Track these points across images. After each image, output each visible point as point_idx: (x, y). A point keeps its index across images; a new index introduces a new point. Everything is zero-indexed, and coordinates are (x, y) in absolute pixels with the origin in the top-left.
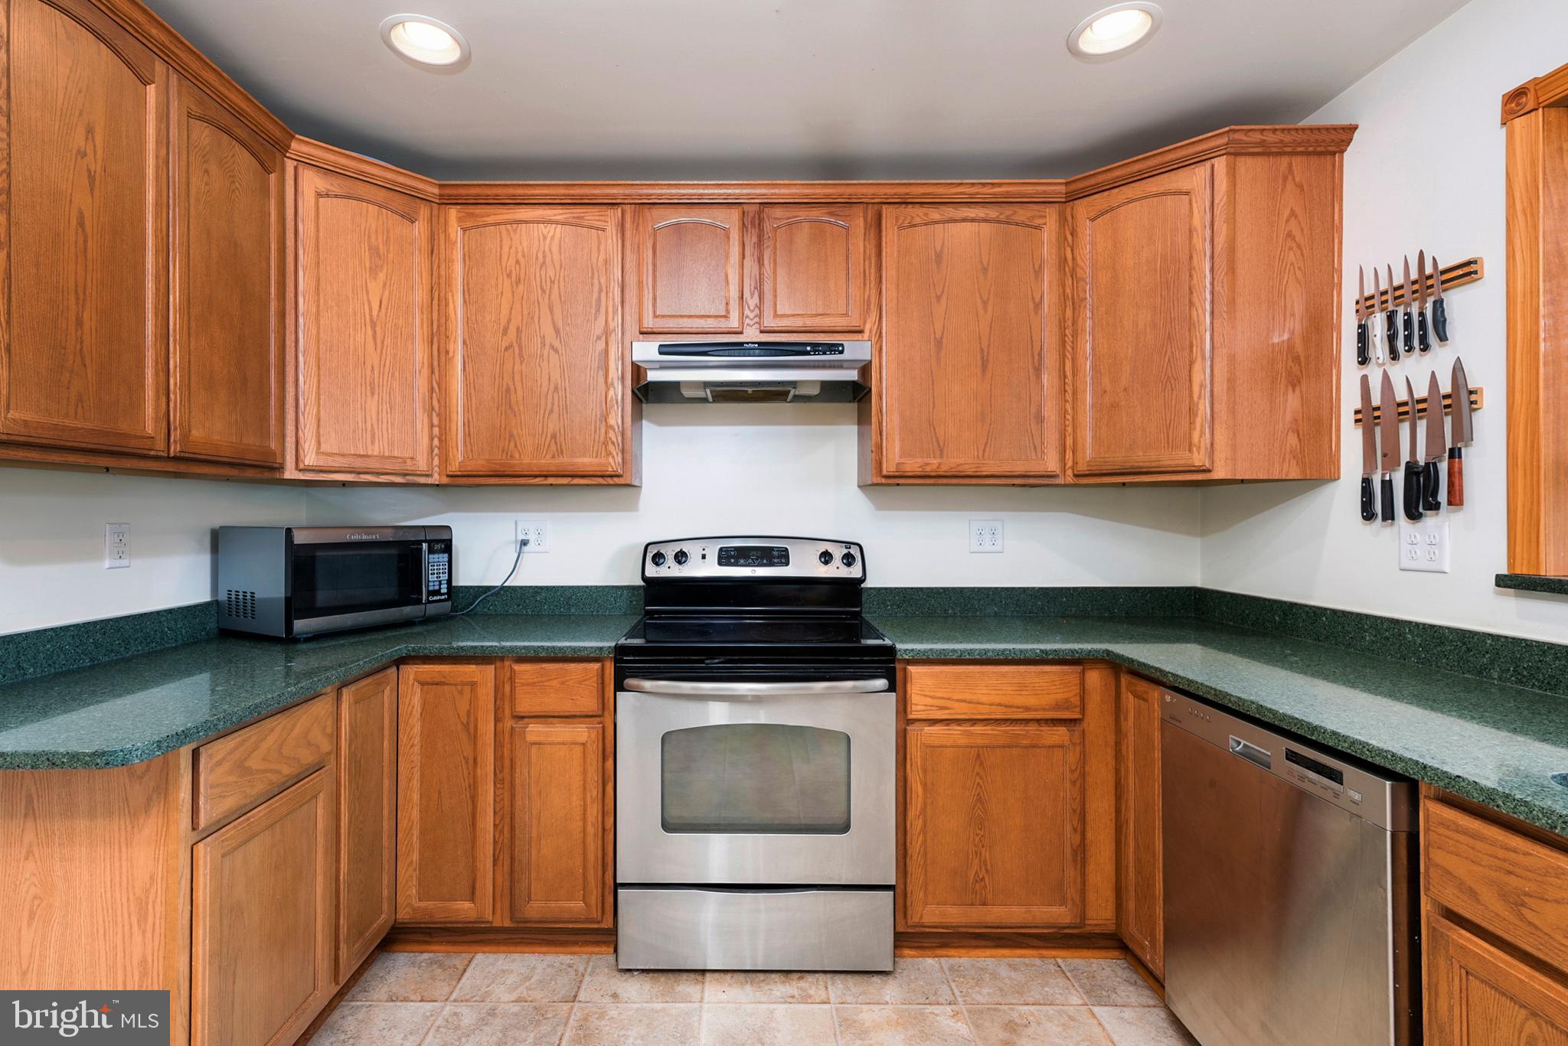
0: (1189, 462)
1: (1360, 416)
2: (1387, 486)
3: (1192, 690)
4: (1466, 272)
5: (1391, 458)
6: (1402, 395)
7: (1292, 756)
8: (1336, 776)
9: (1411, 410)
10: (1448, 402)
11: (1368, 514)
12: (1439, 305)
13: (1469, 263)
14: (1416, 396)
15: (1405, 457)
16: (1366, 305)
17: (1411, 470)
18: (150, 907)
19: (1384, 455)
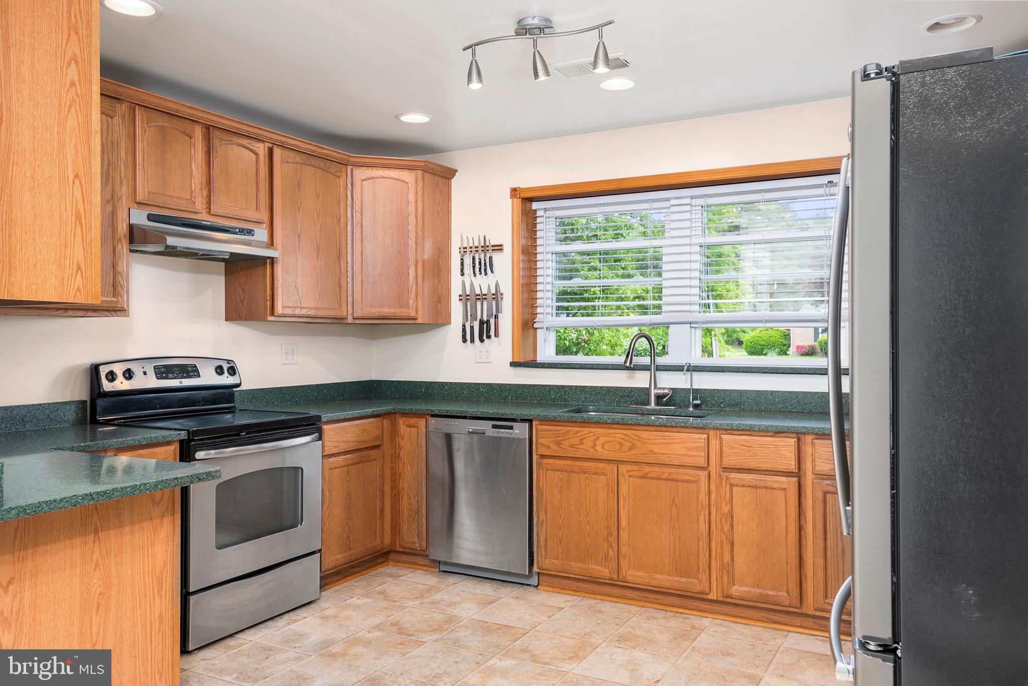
0: (409, 315)
1: (461, 298)
2: (472, 328)
3: (449, 414)
4: (499, 248)
5: (474, 318)
6: (478, 292)
7: (494, 427)
8: (511, 428)
9: (482, 297)
10: (494, 297)
11: (464, 340)
12: (491, 258)
13: (501, 246)
14: (483, 293)
15: (479, 317)
16: (464, 251)
17: (482, 323)
18: (164, 581)
19: (471, 315)
